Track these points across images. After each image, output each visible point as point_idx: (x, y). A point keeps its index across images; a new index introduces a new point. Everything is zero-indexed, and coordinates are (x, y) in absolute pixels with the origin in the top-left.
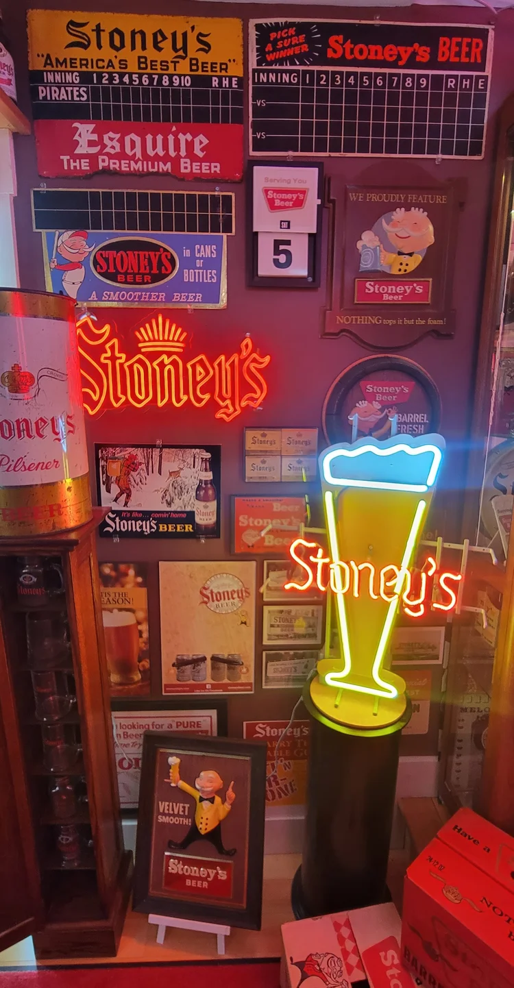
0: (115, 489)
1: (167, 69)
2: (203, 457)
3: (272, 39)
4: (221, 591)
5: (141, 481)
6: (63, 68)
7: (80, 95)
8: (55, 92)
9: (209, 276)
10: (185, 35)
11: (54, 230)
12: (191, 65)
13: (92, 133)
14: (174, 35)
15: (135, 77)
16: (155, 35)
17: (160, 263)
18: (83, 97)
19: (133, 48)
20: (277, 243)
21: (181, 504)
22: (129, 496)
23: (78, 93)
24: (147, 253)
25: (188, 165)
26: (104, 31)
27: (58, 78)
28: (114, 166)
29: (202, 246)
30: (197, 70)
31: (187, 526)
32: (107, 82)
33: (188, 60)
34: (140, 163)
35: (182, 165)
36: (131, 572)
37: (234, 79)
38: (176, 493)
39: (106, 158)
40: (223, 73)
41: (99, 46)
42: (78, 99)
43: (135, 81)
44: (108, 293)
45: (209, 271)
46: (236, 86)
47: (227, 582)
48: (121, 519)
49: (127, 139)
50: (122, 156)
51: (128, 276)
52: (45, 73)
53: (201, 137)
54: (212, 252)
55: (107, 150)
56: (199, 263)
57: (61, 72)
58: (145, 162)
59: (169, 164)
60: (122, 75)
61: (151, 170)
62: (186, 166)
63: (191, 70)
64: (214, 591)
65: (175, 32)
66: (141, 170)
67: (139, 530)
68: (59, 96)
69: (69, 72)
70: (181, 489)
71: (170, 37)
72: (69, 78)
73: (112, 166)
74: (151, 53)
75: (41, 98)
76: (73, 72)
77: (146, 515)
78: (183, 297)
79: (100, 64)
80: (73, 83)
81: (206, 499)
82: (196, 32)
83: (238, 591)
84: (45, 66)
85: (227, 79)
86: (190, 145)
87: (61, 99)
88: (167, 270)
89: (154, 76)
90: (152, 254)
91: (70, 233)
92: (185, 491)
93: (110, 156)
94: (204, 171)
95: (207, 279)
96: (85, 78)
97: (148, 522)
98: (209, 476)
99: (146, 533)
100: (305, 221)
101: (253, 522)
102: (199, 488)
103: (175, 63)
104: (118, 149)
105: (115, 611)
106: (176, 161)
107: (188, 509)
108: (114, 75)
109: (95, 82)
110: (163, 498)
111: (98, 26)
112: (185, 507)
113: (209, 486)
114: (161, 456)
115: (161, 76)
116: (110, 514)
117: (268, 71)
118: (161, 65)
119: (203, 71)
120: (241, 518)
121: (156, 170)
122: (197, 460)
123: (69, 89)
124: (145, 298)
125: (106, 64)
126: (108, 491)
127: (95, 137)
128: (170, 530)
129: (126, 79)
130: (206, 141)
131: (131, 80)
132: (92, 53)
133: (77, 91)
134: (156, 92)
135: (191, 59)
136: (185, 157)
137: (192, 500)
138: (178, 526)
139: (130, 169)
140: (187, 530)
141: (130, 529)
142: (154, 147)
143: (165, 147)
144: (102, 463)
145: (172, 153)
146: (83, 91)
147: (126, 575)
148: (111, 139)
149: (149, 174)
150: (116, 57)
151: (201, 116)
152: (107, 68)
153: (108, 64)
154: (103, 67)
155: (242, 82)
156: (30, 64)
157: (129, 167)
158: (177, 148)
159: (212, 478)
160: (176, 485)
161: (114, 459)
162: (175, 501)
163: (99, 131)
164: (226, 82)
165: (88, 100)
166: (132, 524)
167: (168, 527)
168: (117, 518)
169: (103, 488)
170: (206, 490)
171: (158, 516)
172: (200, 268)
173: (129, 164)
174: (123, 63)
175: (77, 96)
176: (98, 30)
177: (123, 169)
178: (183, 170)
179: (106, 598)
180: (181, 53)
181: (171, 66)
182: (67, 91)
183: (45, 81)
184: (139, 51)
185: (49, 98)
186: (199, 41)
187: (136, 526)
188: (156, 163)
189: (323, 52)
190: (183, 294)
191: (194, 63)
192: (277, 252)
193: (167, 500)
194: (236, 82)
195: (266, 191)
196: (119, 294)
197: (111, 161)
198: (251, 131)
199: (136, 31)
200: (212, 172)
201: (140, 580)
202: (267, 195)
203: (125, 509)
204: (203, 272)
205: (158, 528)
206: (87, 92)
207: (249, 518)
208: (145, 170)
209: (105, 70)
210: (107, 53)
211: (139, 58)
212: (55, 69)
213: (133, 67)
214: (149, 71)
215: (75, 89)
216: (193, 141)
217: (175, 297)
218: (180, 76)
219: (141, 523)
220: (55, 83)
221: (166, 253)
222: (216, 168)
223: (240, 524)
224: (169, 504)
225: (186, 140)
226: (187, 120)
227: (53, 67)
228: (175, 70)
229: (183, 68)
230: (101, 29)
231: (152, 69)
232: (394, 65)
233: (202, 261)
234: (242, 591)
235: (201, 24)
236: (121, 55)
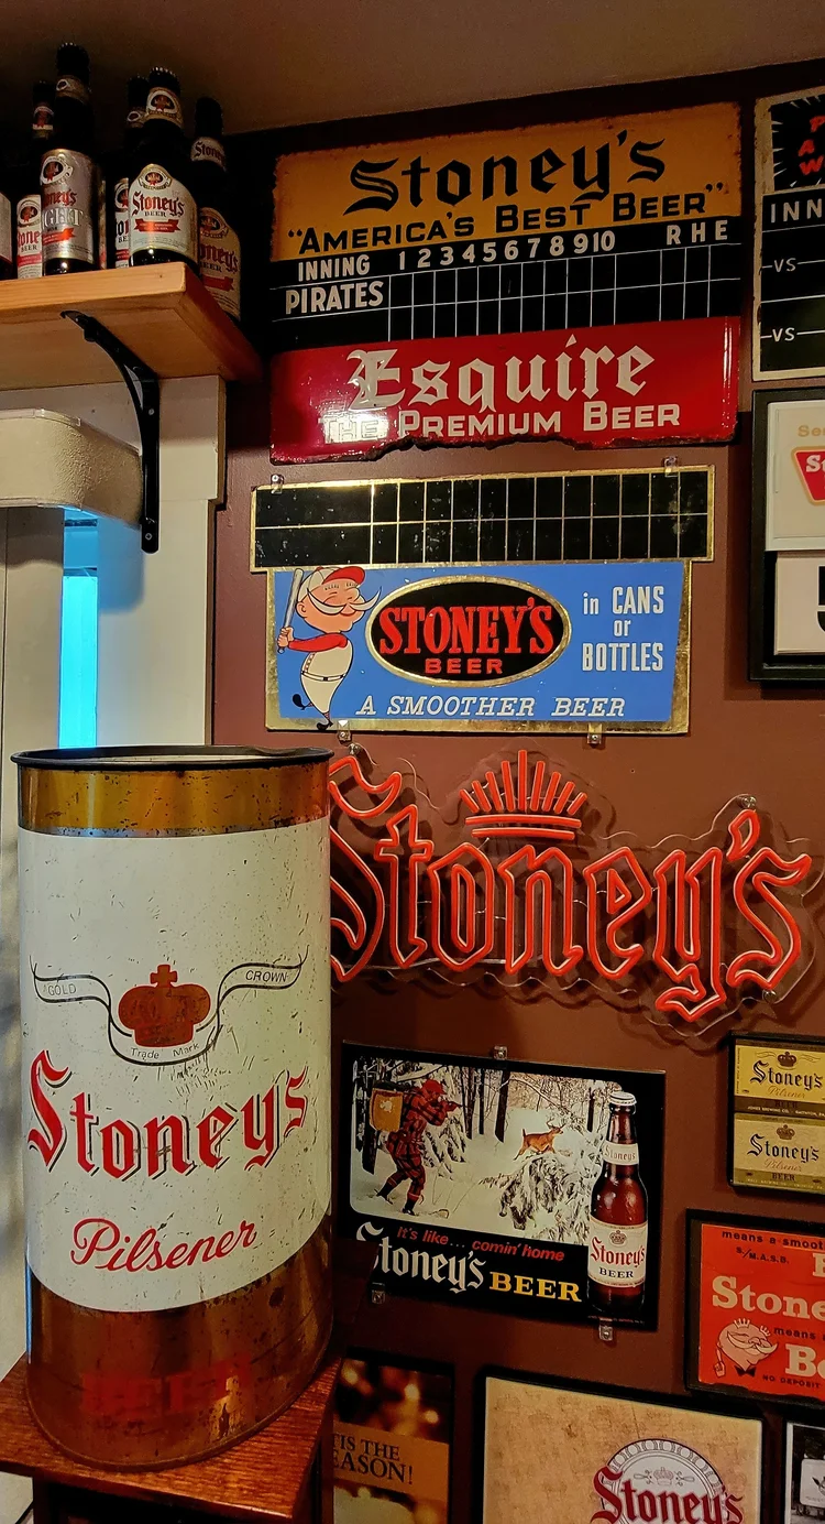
0: (386, 1164)
1: (562, 223)
2: (615, 1102)
3: (814, 129)
4: (656, 1492)
5: (450, 1151)
6: (339, 250)
7: (370, 296)
8: (318, 296)
9: (644, 656)
10: (603, 155)
11: (293, 568)
12: (617, 207)
13: (389, 366)
14: (579, 157)
15: (487, 248)
16: (536, 163)
17: (526, 631)
18: (375, 298)
19: (488, 192)
21: (553, 1225)
22: (418, 1186)
23: (364, 294)
24: (495, 609)
25: (602, 415)
26: (427, 170)
27: (326, 270)
28: (433, 429)
29: (630, 589)
30: (632, 215)
31: (564, 1285)
32: (428, 265)
33: (609, 198)
34: (490, 418)
35: (588, 415)
36: (412, 1392)
37: (718, 224)
38: (541, 1191)
39: (415, 414)
40: (694, 214)
41: (416, 200)
42: (365, 304)
43: (489, 255)
44: (402, 699)
45: (644, 646)
46: (725, 237)
47: (672, 1465)
48: (395, 1244)
49: (464, 374)
50: (451, 406)
51: (450, 661)
52: (301, 264)
53: (637, 352)
54: (653, 602)
55: (419, 398)
56: (620, 628)
57: (333, 258)
58: (501, 417)
59: (556, 417)
60: (459, 248)
61: (513, 431)
62: (595, 417)
63: (617, 217)
64: (633, 1486)
65: (583, 150)
66: (491, 432)
67: (438, 1279)
68: (325, 304)
69: (348, 256)
70: (553, 1182)
71: (569, 161)
72: (348, 267)
73: (426, 431)
74: (527, 197)
75: (289, 312)
76: (356, 256)
77: (458, 1242)
78: (577, 707)
79: (416, 233)
80: (356, 275)
81: (617, 1216)
82: (629, 144)
83: (705, 1499)
84: (302, 252)
85: (703, 225)
86: (607, 373)
87: (328, 309)
88: (541, 644)
89: (530, 241)
90: (507, 610)
91: (328, 570)
92: (565, 1190)
93: (424, 410)
94: (639, 424)
95: (639, 664)
96: (382, 263)
97: (463, 1262)
98: (629, 1155)
99: (456, 1291)
101: (753, 1301)
102: (601, 1186)
103: (579, 209)
104: (442, 395)
105: (364, 1492)
106: (573, 409)
107: (570, 1239)
108: (443, 249)
109: (402, 267)
110: (505, 1200)
111: (416, 164)
112: (561, 1231)
113: (629, 1181)
114: (504, 1091)
115: (546, 240)
116: (368, 1226)
117: (803, 198)
118: (548, 216)
119: (644, 215)
120: (717, 1284)
121: (525, 430)
122: (597, 1109)
123: (347, 288)
124: (486, 710)
125: (427, 231)
126: (369, 1165)
127: (394, 374)
128: (519, 1291)
129: (469, 254)
130: (645, 360)
131: (479, 253)
132: (401, 214)
133: (363, 289)
134: (533, 272)
135: (617, 197)
136: (595, 398)
137: (582, 1212)
138: (542, 1282)
139: (467, 432)
140: (563, 1297)
141: (415, 1273)
142: (525, 381)
143: (550, 378)
144: (359, 1094)
145: (565, 392)
146: (376, 288)
147: (399, 1397)
148: (429, 375)
149: (509, 439)
150: (450, 215)
151: (637, 309)
152: (430, 238)
153: (434, 228)
154: (422, 237)
155: (740, 227)
156: (274, 253)
157: (466, 428)
158: (577, 378)
159: (636, 1161)
160: (540, 1171)
161: (387, 1085)
162: (534, 1214)
163: (404, 363)
164: (699, 233)
165: (384, 304)
166: (421, 1259)
167: (514, 1282)
168: (386, 1240)
169: (356, 1157)
170: (621, 1191)
171: (490, 1247)
172: (622, 639)
173: (466, 424)
174: (465, 225)
175: (363, 299)
176: (416, 171)
177: (451, 433)
178: (588, 426)
179: (345, 1451)
180: (594, 188)
181: (571, 216)
182: (342, 293)
183: (301, 279)
184: (500, 197)
185: (304, 310)
186: (635, 158)
187: (430, 1267)
188: (526, 416)
190: (578, 700)
191: (624, 203)
193: (514, 1209)
194: (724, 229)
195: (802, 458)
196: (426, 702)
197: (426, 420)
198: (757, 328)
199: (496, 160)
200: (661, 424)
201: (432, 1417)
202: (803, 464)
203: (407, 1217)
204: (629, 650)
205: (488, 1280)
206: (383, 290)
207: (740, 1287)
208: (501, 432)
209: (425, 242)
210: (432, 209)
211: (500, 209)
212: (323, 253)
213: (485, 229)
214: (520, 231)
215: (359, 286)
216: (614, 363)
217: (559, 706)
218: (590, 233)
219: (444, 1262)
220: (319, 280)
221: (541, 608)
222: (670, 414)
223: (716, 1302)
224: (520, 1219)
225: (599, 361)
226: (603, 318)
227: (317, 250)
228: (580, 222)
229: (600, 214)
230: (422, 167)
231: (526, 227)
233: (627, 623)
234: (717, 1499)
235: (641, 127)
236: (460, 210)
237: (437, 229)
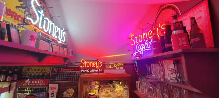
3: (54, 69)
10: (42, 69)
11: (20, 93)
20: (52, 94)
24: (33, 96)
29: (41, 94)
40: (47, 73)
42: (27, 77)
43: (35, 75)
49: (32, 82)
50: (32, 83)
56: (40, 97)
59: (38, 84)
66: (34, 85)
69: (26, 74)
71: (40, 69)
74: (38, 71)
84: (23, 73)
86: (41, 82)
89: (37, 74)
91: (22, 94)
93: (30, 83)
94: (43, 85)
96: (28, 74)
100: (56, 91)
109: (30, 75)
117: (53, 73)
118: (39, 73)
121: (36, 85)
130: (43, 81)
132: (30, 72)
134: (37, 76)
142: (36, 82)
143: (38, 82)
151: (43, 78)
155: (49, 74)
158: (39, 82)
163: (29, 81)
174: (34, 73)
177: (31, 85)
178: (40, 85)
182: (25, 76)
183: (23, 75)
185: (23, 77)
186: (44, 70)
189: (60, 70)
191: (43, 72)
192: (52, 95)
198: (50, 79)
199: (36, 69)
202: (51, 88)
210: (32, 71)
213: (35, 73)
221: (35, 96)
222: (45, 84)
226: (41, 79)
229: (42, 73)
230: (32, 69)
232: (69, 71)
235: (45, 68)
236: (34, 72)
237: (32, 73)
